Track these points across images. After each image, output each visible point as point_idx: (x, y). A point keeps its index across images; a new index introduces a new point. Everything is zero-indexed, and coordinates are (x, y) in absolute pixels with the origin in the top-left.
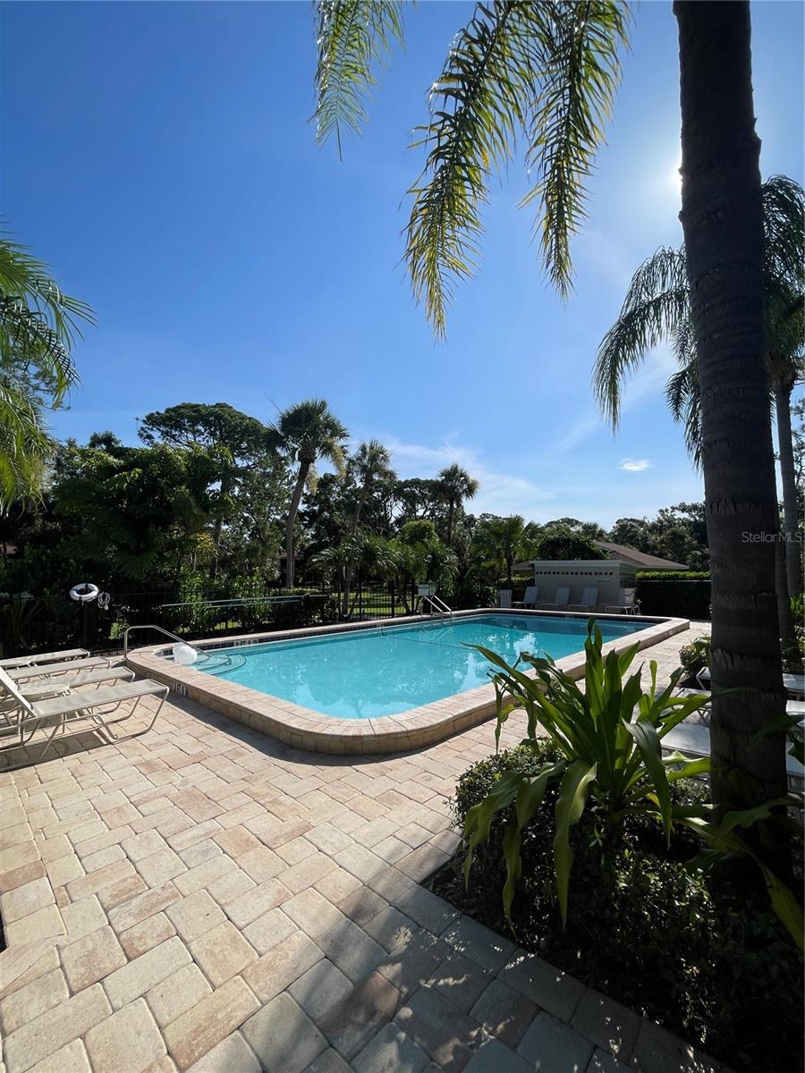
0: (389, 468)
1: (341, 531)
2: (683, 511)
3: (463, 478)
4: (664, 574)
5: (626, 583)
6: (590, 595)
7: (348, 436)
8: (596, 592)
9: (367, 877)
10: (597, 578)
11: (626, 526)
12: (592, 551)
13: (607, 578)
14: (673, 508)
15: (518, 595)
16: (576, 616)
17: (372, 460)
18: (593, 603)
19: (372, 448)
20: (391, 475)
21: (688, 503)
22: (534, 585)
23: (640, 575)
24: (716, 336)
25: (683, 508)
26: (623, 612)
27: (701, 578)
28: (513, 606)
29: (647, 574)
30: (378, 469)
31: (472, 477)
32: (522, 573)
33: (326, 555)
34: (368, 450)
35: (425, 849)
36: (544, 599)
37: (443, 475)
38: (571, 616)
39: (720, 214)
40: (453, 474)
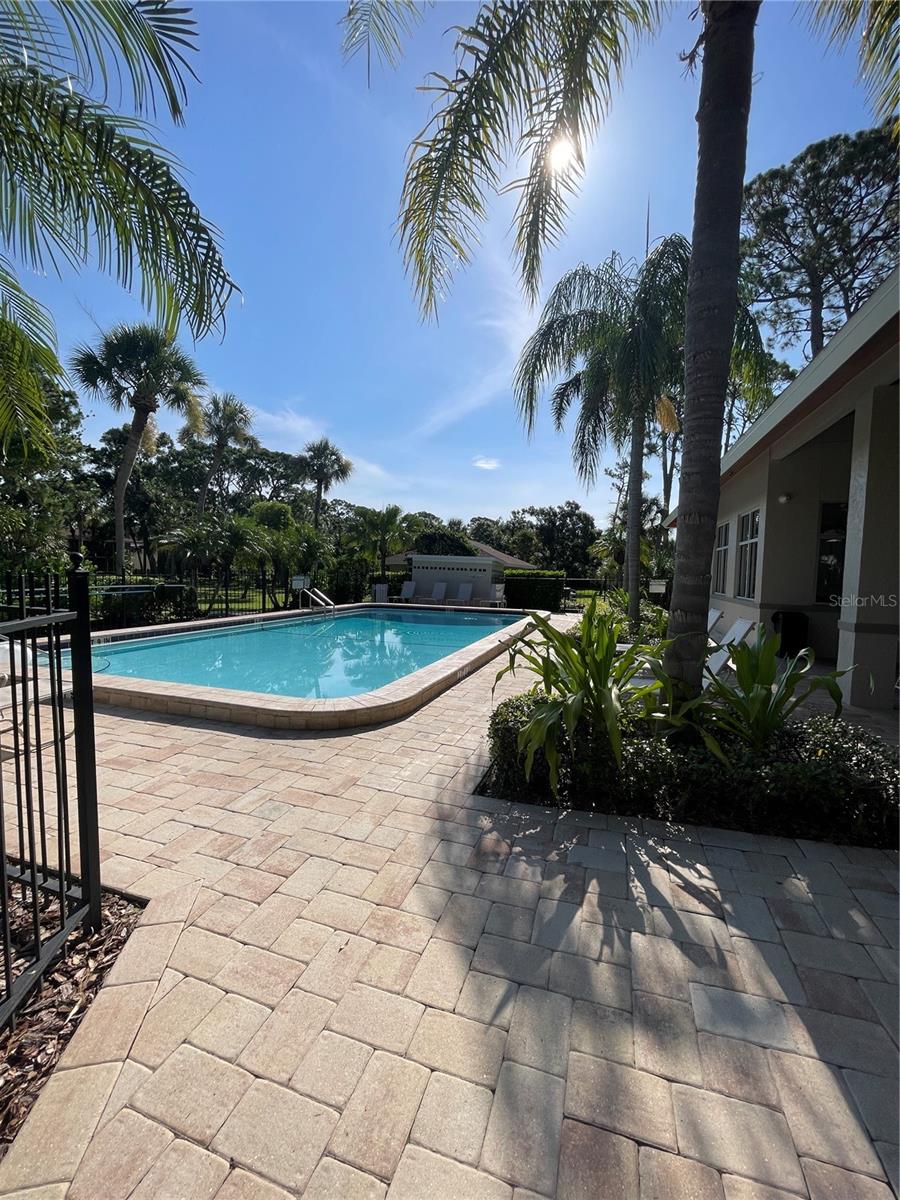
0: (250, 432)
1: (153, 505)
2: (532, 514)
3: (334, 457)
4: (521, 571)
5: (496, 580)
6: (466, 590)
7: (204, 384)
8: (470, 589)
9: (432, 796)
10: (473, 573)
11: (483, 524)
12: (465, 547)
13: (481, 574)
14: (524, 511)
15: (394, 590)
16: (455, 610)
17: (228, 420)
18: (468, 598)
19: (226, 404)
20: (252, 442)
21: (537, 508)
22: (410, 580)
23: (507, 572)
24: (702, 400)
25: (532, 512)
26: (495, 605)
27: (557, 576)
28: (391, 601)
29: (514, 572)
30: (235, 433)
31: (345, 458)
32: (396, 567)
33: (179, 536)
34: (221, 405)
35: (460, 777)
36: (420, 594)
37: (310, 450)
38: (451, 610)
39: (716, 311)
40: (321, 450)
